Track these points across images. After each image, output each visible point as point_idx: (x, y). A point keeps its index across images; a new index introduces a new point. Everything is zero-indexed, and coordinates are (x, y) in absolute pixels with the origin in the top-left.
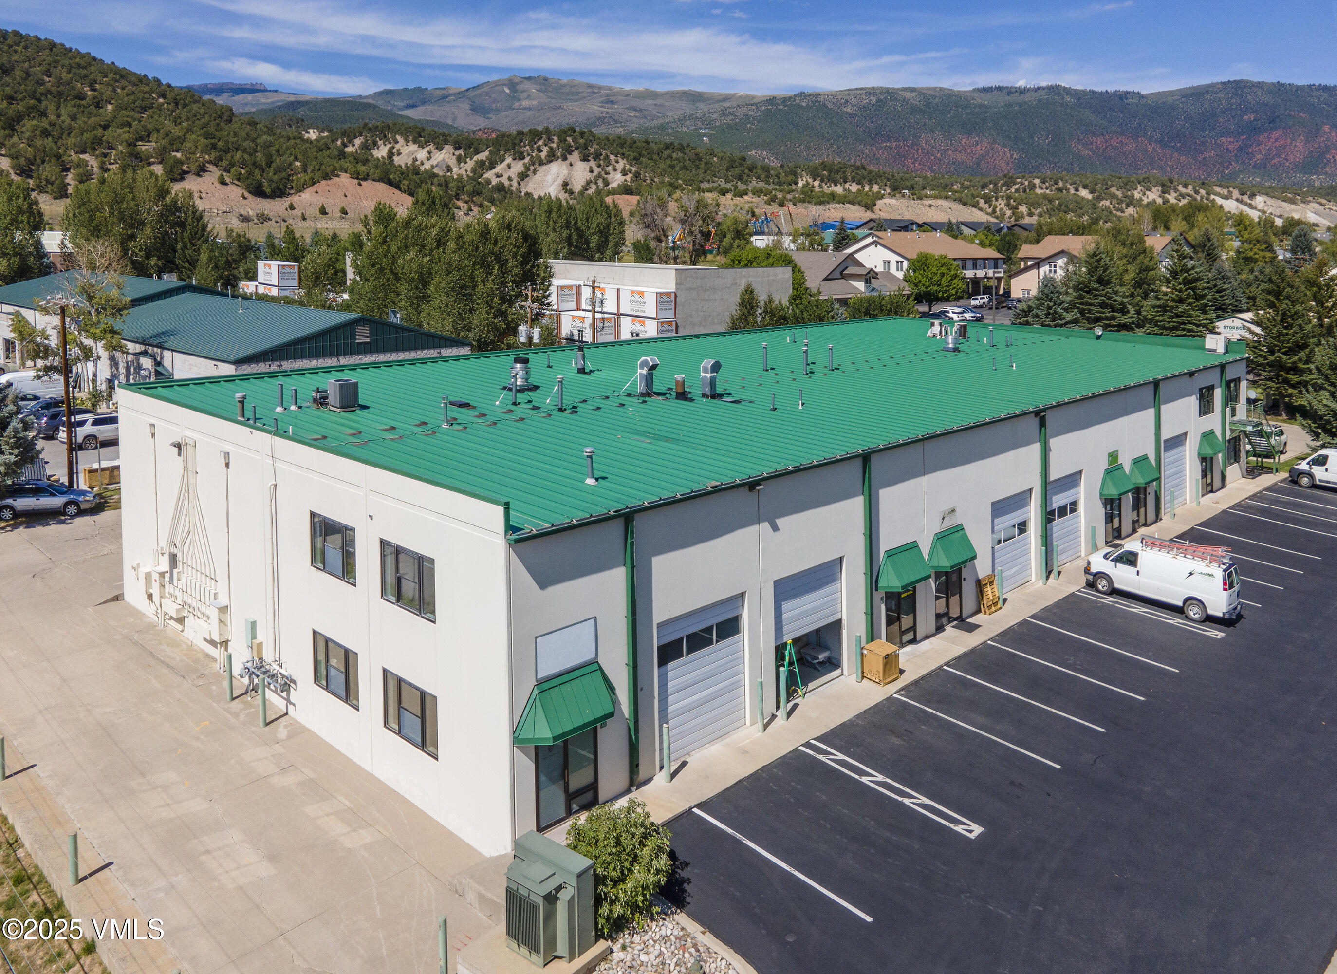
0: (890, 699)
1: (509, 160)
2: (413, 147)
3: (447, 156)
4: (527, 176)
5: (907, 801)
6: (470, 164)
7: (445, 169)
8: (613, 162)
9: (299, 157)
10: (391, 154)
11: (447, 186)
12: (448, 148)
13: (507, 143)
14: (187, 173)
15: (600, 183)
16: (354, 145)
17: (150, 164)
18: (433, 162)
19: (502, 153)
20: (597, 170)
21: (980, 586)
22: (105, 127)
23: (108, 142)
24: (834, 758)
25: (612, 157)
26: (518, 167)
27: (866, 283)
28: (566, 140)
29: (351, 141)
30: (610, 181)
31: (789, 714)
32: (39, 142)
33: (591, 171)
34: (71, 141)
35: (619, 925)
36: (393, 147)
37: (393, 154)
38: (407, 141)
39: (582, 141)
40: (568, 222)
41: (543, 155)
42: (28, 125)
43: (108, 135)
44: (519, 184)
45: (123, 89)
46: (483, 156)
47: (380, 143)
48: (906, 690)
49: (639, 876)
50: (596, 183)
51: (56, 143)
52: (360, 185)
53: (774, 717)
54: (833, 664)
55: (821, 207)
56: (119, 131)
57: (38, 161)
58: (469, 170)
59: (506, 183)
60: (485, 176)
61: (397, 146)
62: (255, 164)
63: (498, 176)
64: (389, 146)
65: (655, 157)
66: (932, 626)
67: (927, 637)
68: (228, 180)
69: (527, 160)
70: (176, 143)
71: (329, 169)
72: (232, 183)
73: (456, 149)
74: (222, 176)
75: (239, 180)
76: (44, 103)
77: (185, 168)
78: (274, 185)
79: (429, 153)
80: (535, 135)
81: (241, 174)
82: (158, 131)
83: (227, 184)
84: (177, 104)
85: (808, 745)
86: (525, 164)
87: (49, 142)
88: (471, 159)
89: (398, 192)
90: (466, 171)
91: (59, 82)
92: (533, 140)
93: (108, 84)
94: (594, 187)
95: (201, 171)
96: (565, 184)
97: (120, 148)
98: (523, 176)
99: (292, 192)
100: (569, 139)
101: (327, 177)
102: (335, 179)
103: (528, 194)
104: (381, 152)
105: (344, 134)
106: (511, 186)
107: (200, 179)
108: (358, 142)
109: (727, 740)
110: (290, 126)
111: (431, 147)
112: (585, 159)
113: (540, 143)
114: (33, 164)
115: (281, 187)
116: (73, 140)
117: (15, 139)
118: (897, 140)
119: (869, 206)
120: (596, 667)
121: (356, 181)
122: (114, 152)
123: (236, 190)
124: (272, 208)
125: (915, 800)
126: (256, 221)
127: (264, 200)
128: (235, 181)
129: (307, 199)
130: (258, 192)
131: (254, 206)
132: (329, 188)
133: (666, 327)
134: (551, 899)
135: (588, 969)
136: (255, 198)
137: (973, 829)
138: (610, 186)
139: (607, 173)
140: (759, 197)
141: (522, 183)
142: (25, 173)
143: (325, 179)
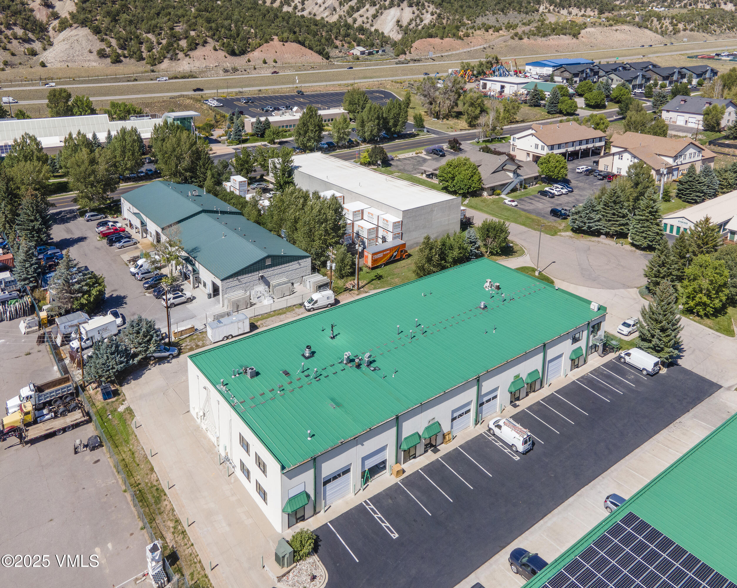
0: (396, 484)
1: (367, 6)
3: (334, 1)
4: (377, 16)
5: (383, 524)
6: (346, 7)
7: (333, 10)
8: (426, 7)
9: (253, 25)
10: (303, 1)
11: (331, 30)
14: (198, 45)
15: (418, 20)
17: (180, 39)
20: (417, 12)
21: (444, 436)
22: (158, 15)
23: (160, 26)
24: (370, 507)
25: (426, 4)
26: (372, 11)
27: (514, 174)
30: (423, 18)
33: (414, 13)
42: (123, 17)
43: (161, 21)
46: (353, 3)
48: (403, 480)
50: (416, 20)
51: (136, 27)
52: (284, 45)
53: (360, 489)
55: (544, 39)
56: (165, 19)
57: (128, 39)
58: (345, 11)
59: (365, 21)
60: (353, 16)
62: (231, 36)
63: (361, 16)
66: (423, 452)
67: (420, 455)
68: (218, 48)
69: (378, 6)
70: (192, 26)
71: (268, 36)
72: (220, 49)
74: (215, 45)
77: (197, 42)
78: (240, 48)
81: (224, 43)
83: (217, 50)
85: (365, 501)
86: (376, 9)
88: (347, 4)
89: (303, 48)
90: (344, 12)
94: (414, 23)
95: (205, 43)
96: (398, 21)
97: (166, 30)
98: (375, 16)
99: (249, 50)
101: (267, 42)
102: (271, 42)
104: (297, 1)
107: (204, 48)
109: (344, 498)
112: (410, 6)
114: (126, 41)
115: (244, 49)
116: (144, 25)
117: (117, 27)
121: (282, 43)
122: (163, 33)
123: (221, 54)
124: (240, 61)
125: (386, 525)
126: (231, 71)
127: (235, 57)
128: (222, 48)
129: (256, 55)
130: (233, 53)
131: (231, 62)
132: (267, 48)
133: (397, 235)
134: (283, 557)
135: (291, 570)
136: (231, 57)
137: (395, 536)
138: (424, 22)
139: (422, 14)
140: (509, 31)
141: (374, 21)
142: (123, 47)
143: (265, 43)
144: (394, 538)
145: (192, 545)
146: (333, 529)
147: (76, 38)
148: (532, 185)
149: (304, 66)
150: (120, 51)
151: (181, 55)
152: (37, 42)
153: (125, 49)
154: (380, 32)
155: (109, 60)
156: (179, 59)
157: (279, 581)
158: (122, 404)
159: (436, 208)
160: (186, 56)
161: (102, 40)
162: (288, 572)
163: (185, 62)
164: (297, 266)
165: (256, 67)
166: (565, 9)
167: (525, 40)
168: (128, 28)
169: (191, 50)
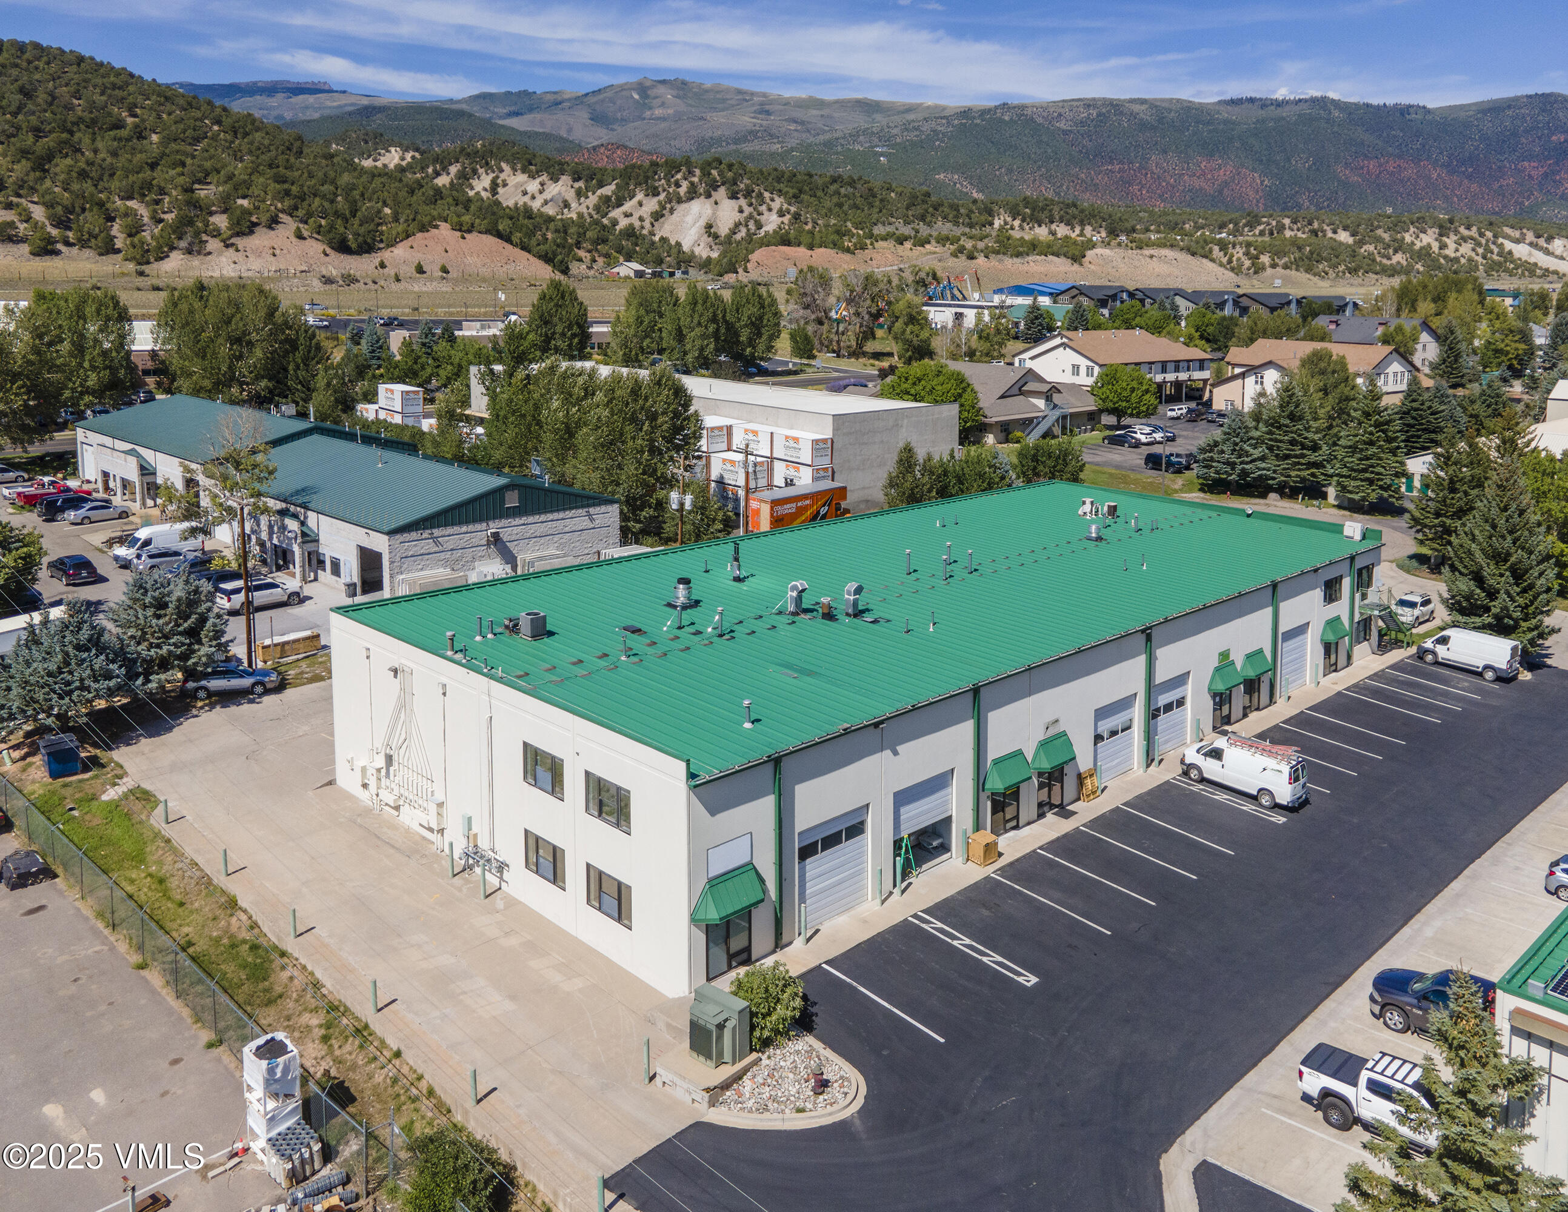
0: (988, 879)
1: (640, 196)
2: (521, 177)
3: (564, 188)
4: (663, 216)
5: (985, 959)
6: (593, 199)
7: (562, 205)
8: (768, 201)
9: (389, 202)
10: (494, 187)
11: (565, 232)
12: (565, 179)
13: (638, 176)
14: (255, 225)
15: (752, 226)
16: (448, 174)
17: (211, 214)
18: (547, 195)
19: (632, 187)
20: (748, 210)
21: (1080, 779)
22: (153, 166)
23: (159, 187)
24: (934, 926)
25: (767, 195)
26: (652, 205)
27: (1047, 400)
28: (710, 174)
29: (445, 169)
30: (763, 222)
31: (903, 892)
32: (75, 187)
33: (741, 211)
34: (115, 184)
35: (766, 1043)
36: (497, 177)
37: (497, 185)
38: (514, 170)
39: (730, 174)
40: (715, 315)
41: (683, 190)
42: (62, 165)
43: (160, 176)
44: (653, 226)
45: (170, 114)
46: (608, 190)
47: (481, 171)
48: (1002, 871)
49: (780, 1011)
50: (747, 226)
51: (96, 186)
52: (463, 238)
53: (891, 893)
54: (945, 848)
55: (1017, 260)
56: (172, 172)
57: (77, 209)
58: (591, 206)
59: (637, 224)
60: (610, 215)
61: (502, 176)
62: (337, 214)
63: (627, 215)
64: (492, 175)
65: (820, 193)
66: (1034, 814)
67: (1029, 823)
68: (306, 234)
69: (662, 196)
70: (242, 188)
71: (426, 220)
72: (311, 237)
73: (575, 180)
74: (298, 228)
75: (319, 233)
76: (78, 135)
77: (254, 219)
78: (360, 239)
79: (542, 184)
80: (673, 166)
81: (320, 226)
82: (218, 172)
83: (305, 239)
84: (235, 133)
85: (915, 916)
86: (660, 203)
87: (88, 186)
88: (594, 193)
89: (508, 246)
90: (588, 208)
91: (92, 106)
92: (670, 172)
93: (151, 109)
94: (744, 230)
95: (273, 223)
96: (709, 226)
97: (174, 193)
98: (657, 216)
99: (382, 245)
100: (714, 172)
101: (423, 229)
102: (434, 231)
103: (663, 240)
104: (481, 185)
105: (436, 159)
106: (643, 227)
107: (273, 232)
108: (454, 169)
109: (852, 912)
110: (366, 142)
111: (545, 177)
112: (733, 196)
113: (679, 176)
114: (71, 213)
115: (369, 240)
116: (118, 184)
117: (48, 183)
118: (1121, 162)
119: (1077, 259)
120: (751, 866)
121: (458, 234)
122: (167, 199)
123: (315, 247)
124: (360, 265)
125: (992, 959)
126: (341, 282)
127: (349, 257)
128: (315, 235)
129: (400, 255)
130: (343, 247)
131: (337, 264)
132: (426, 242)
133: (822, 473)
134: (721, 1027)
135: (744, 1072)
136: (339, 255)
137: (1030, 980)
138: (764, 229)
139: (759, 214)
140: (944, 246)
141: (656, 224)
142: (62, 223)
143: (421, 231)
144: (1029, 985)
145: (398, 1054)
148: (1085, 431)
149: (512, 280)
150: (54, 232)
151: (213, 244)
153: (70, 229)
154: (673, 243)
155: (25, 248)
156: (210, 253)
157: (712, 1103)
158: (114, 784)
160: (227, 246)
162: (738, 1077)
163: (223, 259)
164: (585, 523)
165: (400, 277)
166: (1044, 226)
167: (981, 260)
169: (238, 234)
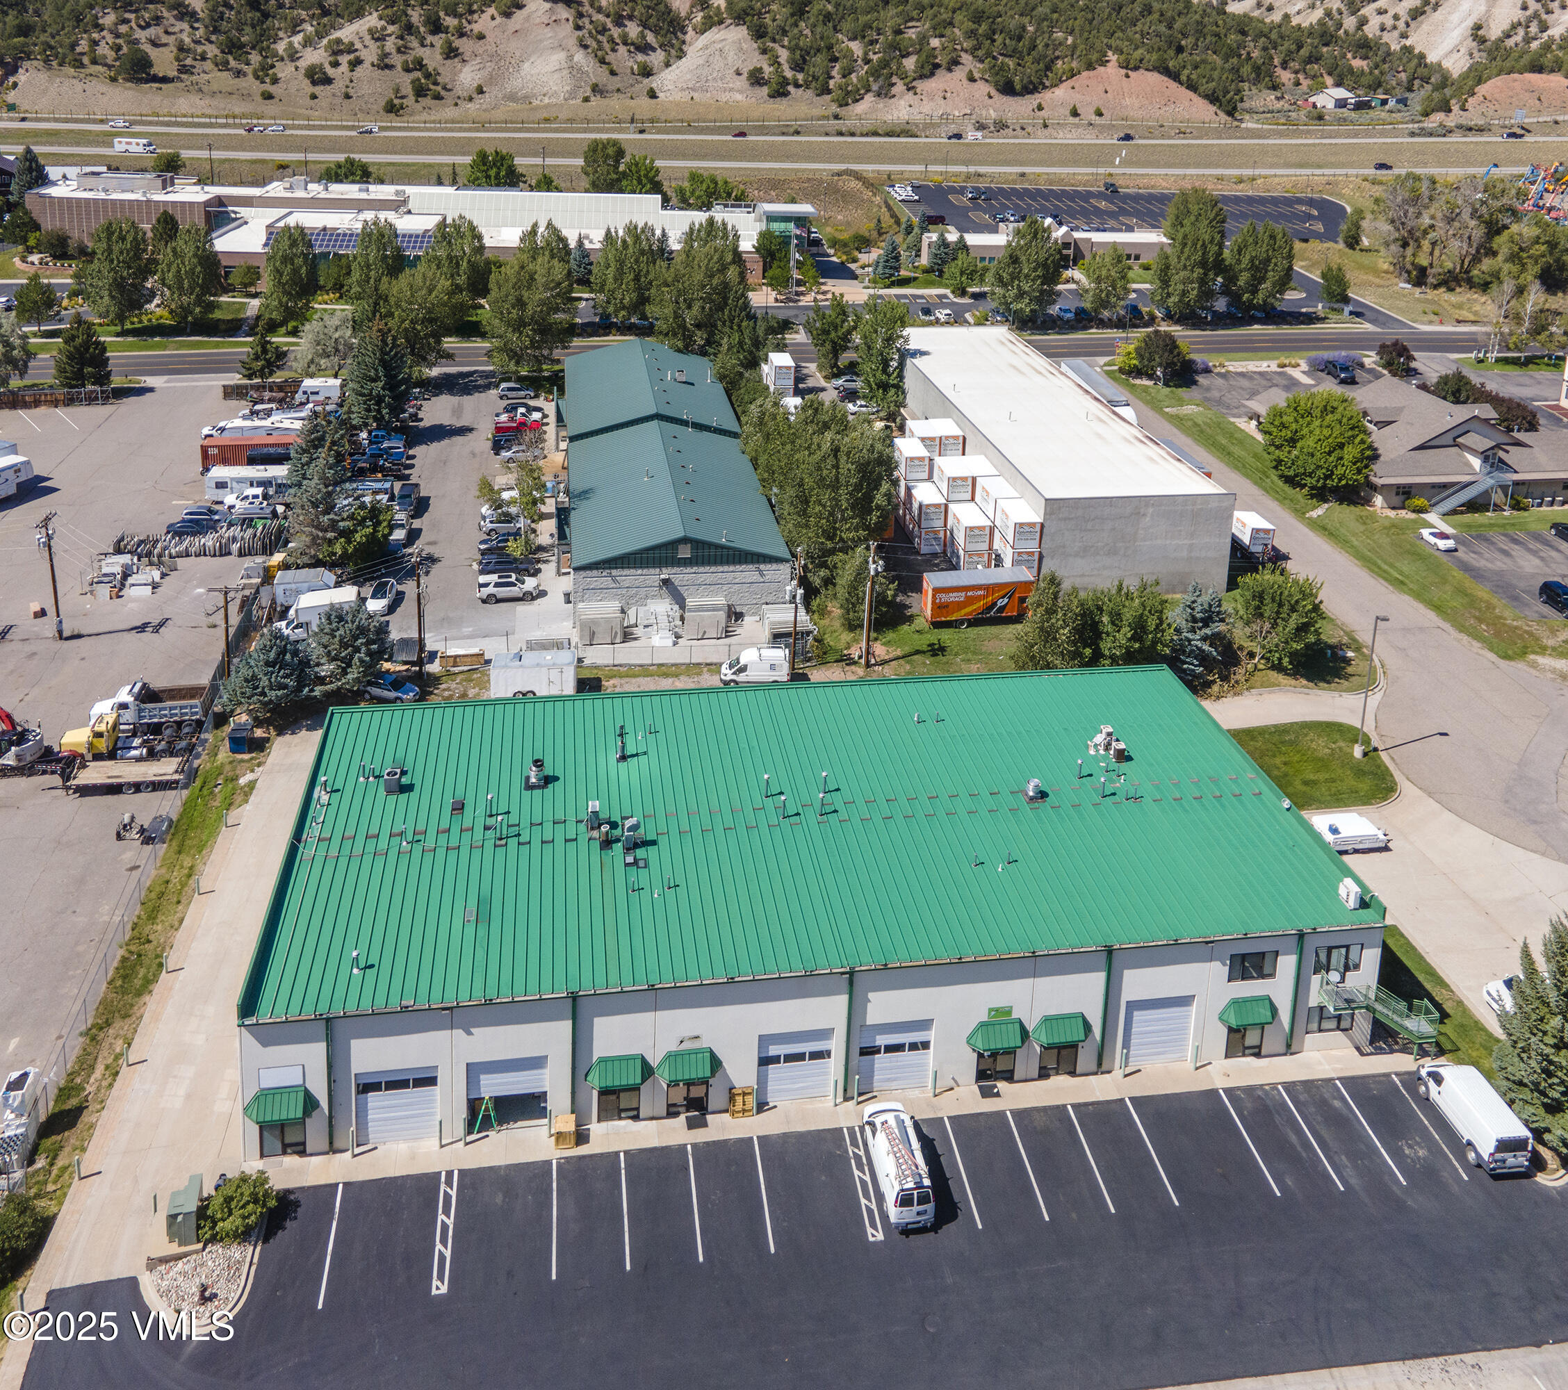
0: (545, 1162)
5: (439, 1248)
14: (938, 67)
17: (907, 55)
21: (733, 1094)
22: (885, 4)
24: (449, 1191)
30: (1550, 23)
31: (470, 1142)
33: (1525, 8)
48: (567, 1160)
50: (1527, 27)
52: (1127, 76)
66: (662, 1112)
67: (651, 1119)
68: (977, 75)
70: (941, 26)
72: (981, 78)
74: (973, 69)
75: (990, 74)
77: (938, 60)
78: (1028, 78)
83: (975, 81)
85: (450, 1172)
89: (1173, 85)
94: (1521, 32)
95: (954, 64)
96: (1478, 27)
97: (888, 33)
98: (1416, 14)
99: (1047, 85)
101: (1090, 67)
102: (1101, 69)
103: (1410, 47)
107: (950, 75)
115: (1037, 80)
121: (1124, 71)
122: (880, 40)
123: (982, 88)
124: (1017, 108)
125: (443, 1250)
126: (992, 128)
127: (1011, 99)
128: (986, 77)
129: (1058, 97)
130: (1008, 89)
132: (1088, 82)
133: (1025, 557)
135: (185, 1255)
136: (1003, 96)
137: (440, 1288)
138: (1550, 32)
139: (1549, 12)
141: (1413, 24)
142: (797, 66)
143: (1088, 69)
144: (433, 1293)
146: (338, 1204)
147: (719, 46)
149: (1162, 126)
150: (789, 74)
151: (899, 87)
152: (659, 50)
153: (802, 70)
154: (1418, 52)
155: (765, 90)
156: (894, 96)
157: (150, 1269)
158: (252, 771)
159: (1151, 510)
160: (909, 89)
161: (764, 51)
162: (180, 1257)
163: (902, 102)
164: (755, 576)
165: (1048, 122)
168: (819, 29)
169: (922, 77)
